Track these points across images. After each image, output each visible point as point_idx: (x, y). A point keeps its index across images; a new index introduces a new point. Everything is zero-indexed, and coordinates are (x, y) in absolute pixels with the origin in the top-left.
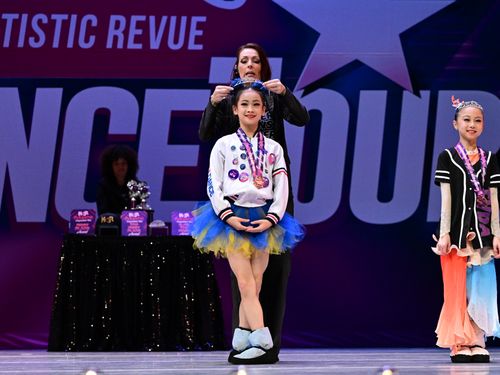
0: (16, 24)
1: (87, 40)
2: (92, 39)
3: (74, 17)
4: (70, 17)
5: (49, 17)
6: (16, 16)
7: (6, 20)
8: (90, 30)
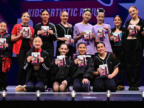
0: (59, 11)
1: (75, 14)
2: (76, 14)
3: (72, 9)
4: (71, 9)
5: (66, 9)
6: (59, 9)
7: (57, 10)
8: (76, 12)
